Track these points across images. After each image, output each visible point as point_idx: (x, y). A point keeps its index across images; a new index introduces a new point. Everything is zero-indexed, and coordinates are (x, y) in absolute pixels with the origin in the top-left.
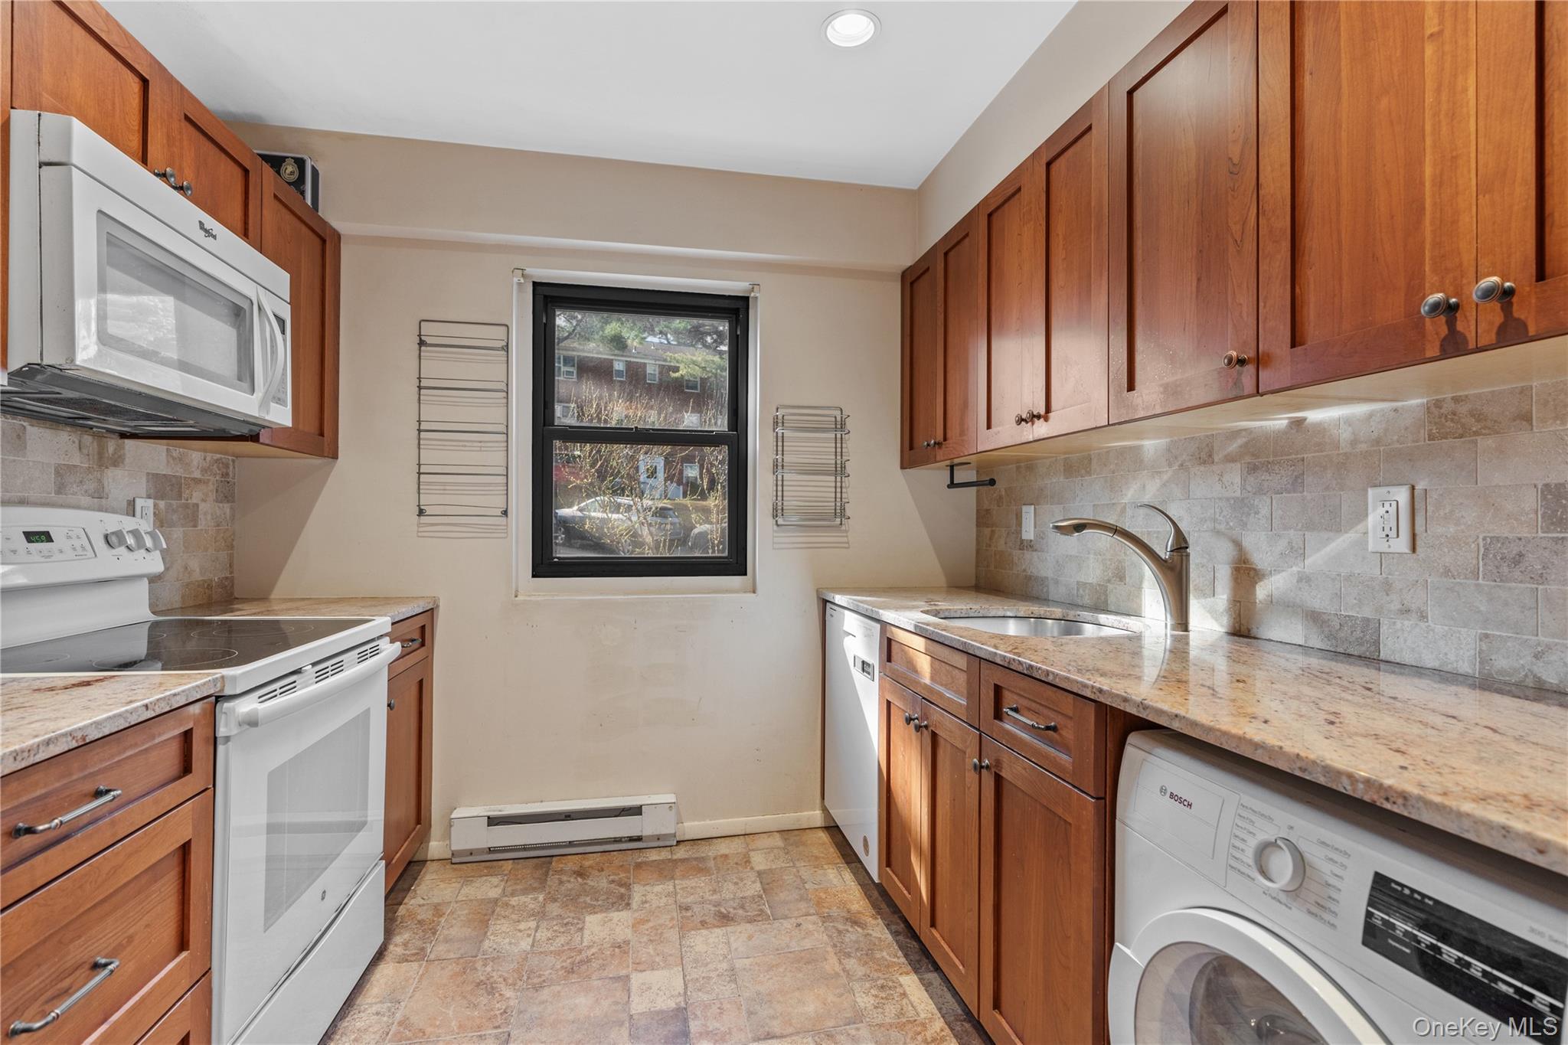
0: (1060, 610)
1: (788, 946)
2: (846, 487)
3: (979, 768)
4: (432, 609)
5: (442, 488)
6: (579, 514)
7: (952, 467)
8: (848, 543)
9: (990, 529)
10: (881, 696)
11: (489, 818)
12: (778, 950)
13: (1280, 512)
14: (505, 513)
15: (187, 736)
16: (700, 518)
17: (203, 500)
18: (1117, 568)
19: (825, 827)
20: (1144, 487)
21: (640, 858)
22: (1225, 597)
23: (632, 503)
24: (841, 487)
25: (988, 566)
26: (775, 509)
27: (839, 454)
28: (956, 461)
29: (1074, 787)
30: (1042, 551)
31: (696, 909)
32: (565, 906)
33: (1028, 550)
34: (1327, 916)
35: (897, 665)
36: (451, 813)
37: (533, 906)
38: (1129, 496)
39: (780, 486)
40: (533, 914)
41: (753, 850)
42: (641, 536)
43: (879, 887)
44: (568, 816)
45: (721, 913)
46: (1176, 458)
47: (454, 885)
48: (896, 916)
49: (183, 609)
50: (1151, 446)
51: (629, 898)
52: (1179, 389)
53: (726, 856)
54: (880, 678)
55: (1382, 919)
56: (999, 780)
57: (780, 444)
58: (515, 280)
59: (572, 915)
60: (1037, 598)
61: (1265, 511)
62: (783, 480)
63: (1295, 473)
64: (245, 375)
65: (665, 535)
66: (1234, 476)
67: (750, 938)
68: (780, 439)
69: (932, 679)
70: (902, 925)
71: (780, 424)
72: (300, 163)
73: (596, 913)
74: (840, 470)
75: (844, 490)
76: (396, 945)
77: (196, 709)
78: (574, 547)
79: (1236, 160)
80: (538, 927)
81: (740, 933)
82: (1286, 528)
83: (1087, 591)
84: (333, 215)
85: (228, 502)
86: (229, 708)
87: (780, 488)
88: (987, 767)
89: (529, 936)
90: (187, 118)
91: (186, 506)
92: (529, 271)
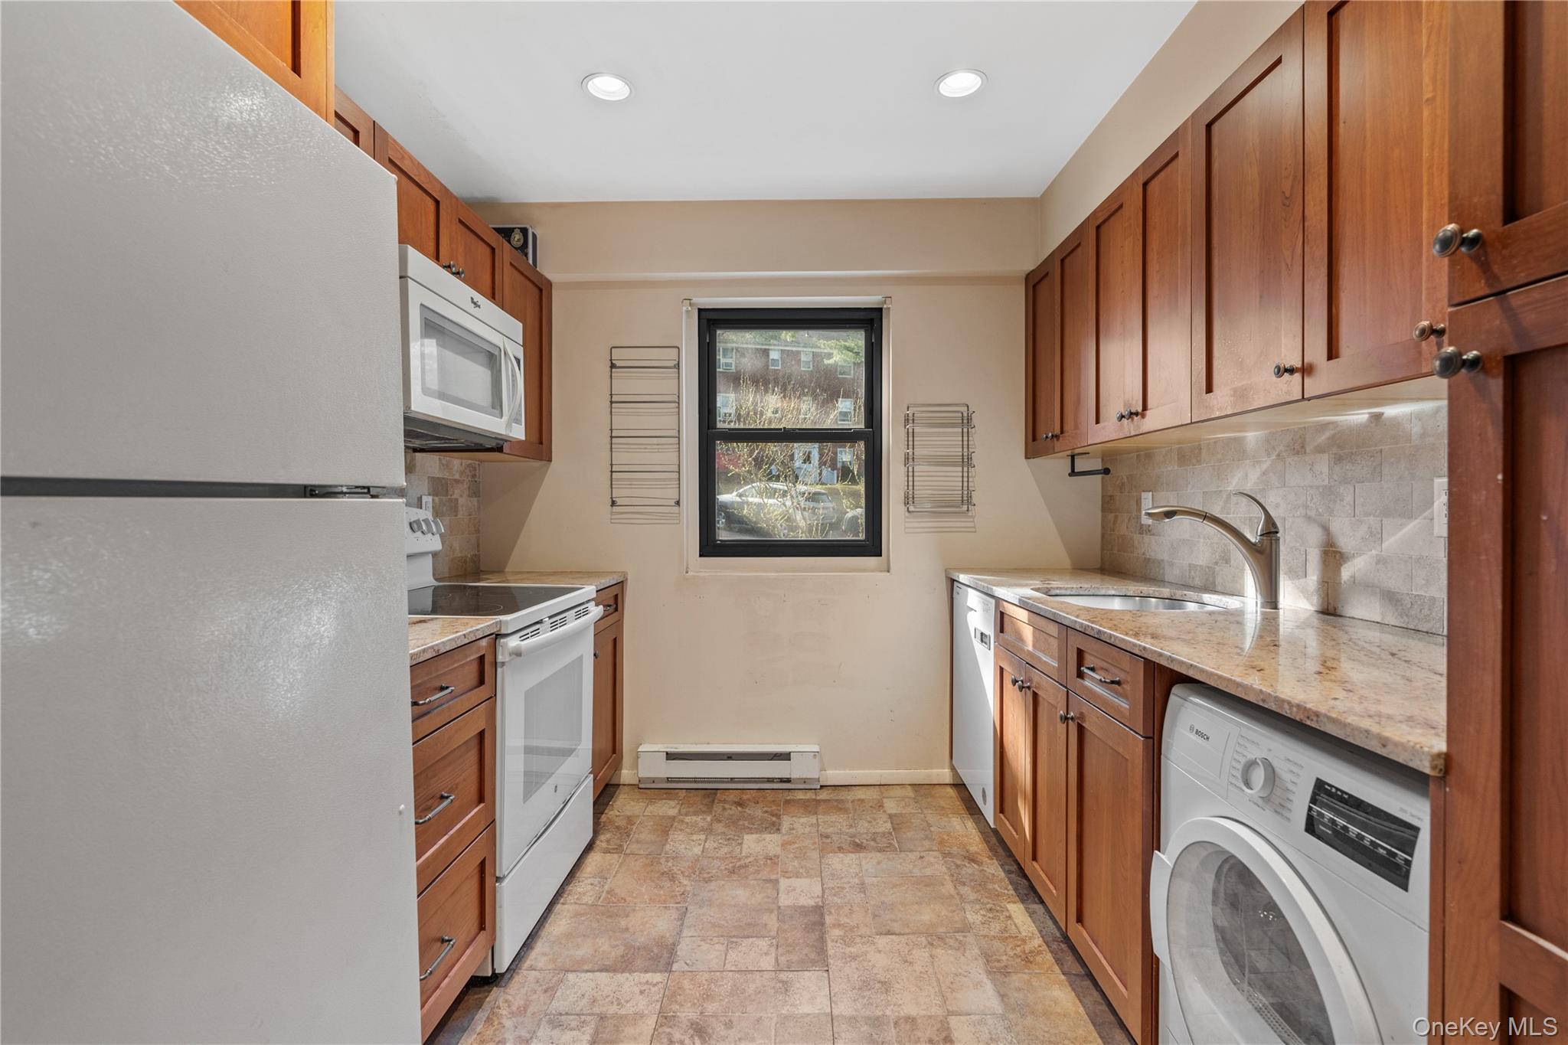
0: (1168, 590)
1: (911, 872)
2: (972, 477)
3: (1065, 719)
4: (622, 582)
5: (629, 483)
6: (738, 499)
7: (1073, 457)
8: (974, 527)
9: (1113, 514)
10: (996, 663)
11: (667, 754)
12: (902, 874)
13: (1362, 500)
14: (678, 503)
15: (482, 658)
16: (851, 503)
17: (461, 496)
18: (1223, 552)
19: (953, 784)
20: (1247, 475)
21: (789, 796)
22: (1315, 578)
23: (786, 488)
24: (968, 477)
25: (1112, 550)
26: (907, 498)
27: (965, 446)
28: (1077, 451)
29: (1131, 729)
30: (1159, 535)
31: (835, 838)
32: (727, 826)
33: (1146, 534)
34: (1285, 813)
35: (1008, 636)
36: (638, 747)
37: (702, 824)
38: (1234, 483)
39: (911, 476)
40: (702, 830)
41: (887, 798)
42: (795, 521)
43: (995, 832)
44: (730, 757)
45: (856, 842)
46: (1274, 448)
47: (641, 804)
48: (1011, 859)
49: (450, 578)
50: (1252, 437)
51: (780, 825)
52: (1245, 393)
53: (862, 801)
54: (995, 646)
55: (1318, 811)
56: (1081, 730)
57: (911, 439)
58: (684, 308)
59: (733, 833)
60: (1154, 580)
61: (1349, 499)
62: (913, 472)
63: (1374, 464)
64: (497, 404)
65: (818, 519)
66: (1323, 464)
67: (879, 863)
68: (911, 435)
69: (1034, 646)
70: (1015, 867)
71: (911, 422)
72: (524, 231)
73: (752, 833)
74: (966, 461)
75: (970, 479)
76: (601, 841)
77: (484, 643)
78: (733, 531)
79: (1287, 194)
80: (706, 839)
81: (871, 858)
82: (1368, 514)
83: (1197, 573)
84: (549, 269)
85: (476, 496)
86: (504, 643)
87: (911, 479)
88: (1072, 718)
89: (700, 845)
90: (460, 221)
91: (451, 500)
92: (695, 300)
